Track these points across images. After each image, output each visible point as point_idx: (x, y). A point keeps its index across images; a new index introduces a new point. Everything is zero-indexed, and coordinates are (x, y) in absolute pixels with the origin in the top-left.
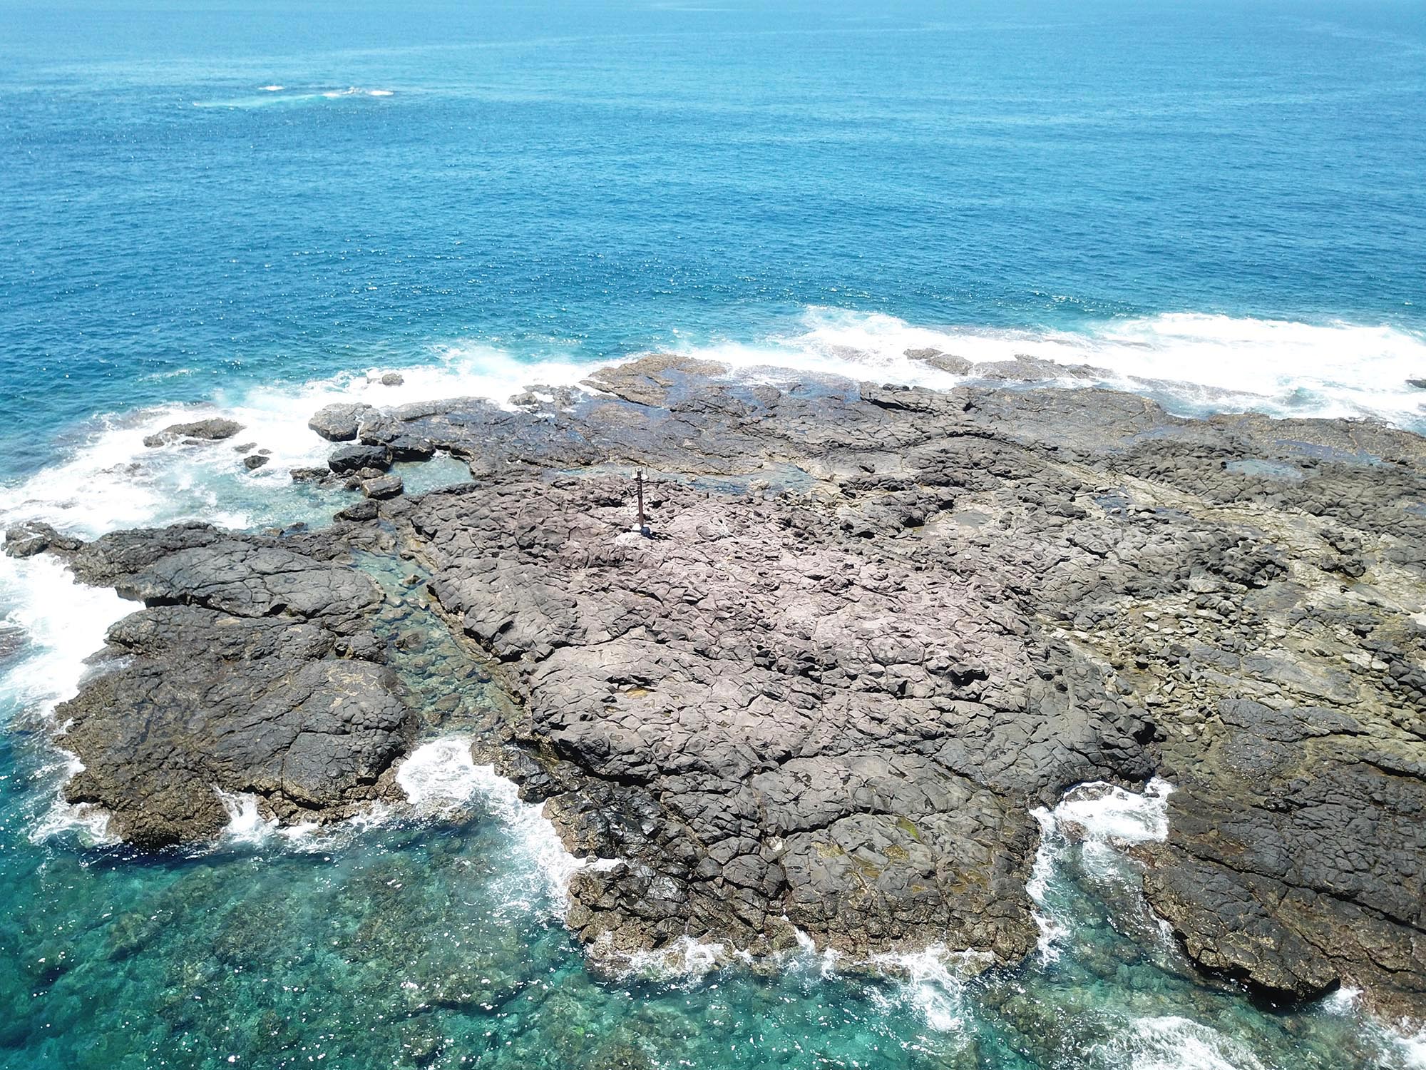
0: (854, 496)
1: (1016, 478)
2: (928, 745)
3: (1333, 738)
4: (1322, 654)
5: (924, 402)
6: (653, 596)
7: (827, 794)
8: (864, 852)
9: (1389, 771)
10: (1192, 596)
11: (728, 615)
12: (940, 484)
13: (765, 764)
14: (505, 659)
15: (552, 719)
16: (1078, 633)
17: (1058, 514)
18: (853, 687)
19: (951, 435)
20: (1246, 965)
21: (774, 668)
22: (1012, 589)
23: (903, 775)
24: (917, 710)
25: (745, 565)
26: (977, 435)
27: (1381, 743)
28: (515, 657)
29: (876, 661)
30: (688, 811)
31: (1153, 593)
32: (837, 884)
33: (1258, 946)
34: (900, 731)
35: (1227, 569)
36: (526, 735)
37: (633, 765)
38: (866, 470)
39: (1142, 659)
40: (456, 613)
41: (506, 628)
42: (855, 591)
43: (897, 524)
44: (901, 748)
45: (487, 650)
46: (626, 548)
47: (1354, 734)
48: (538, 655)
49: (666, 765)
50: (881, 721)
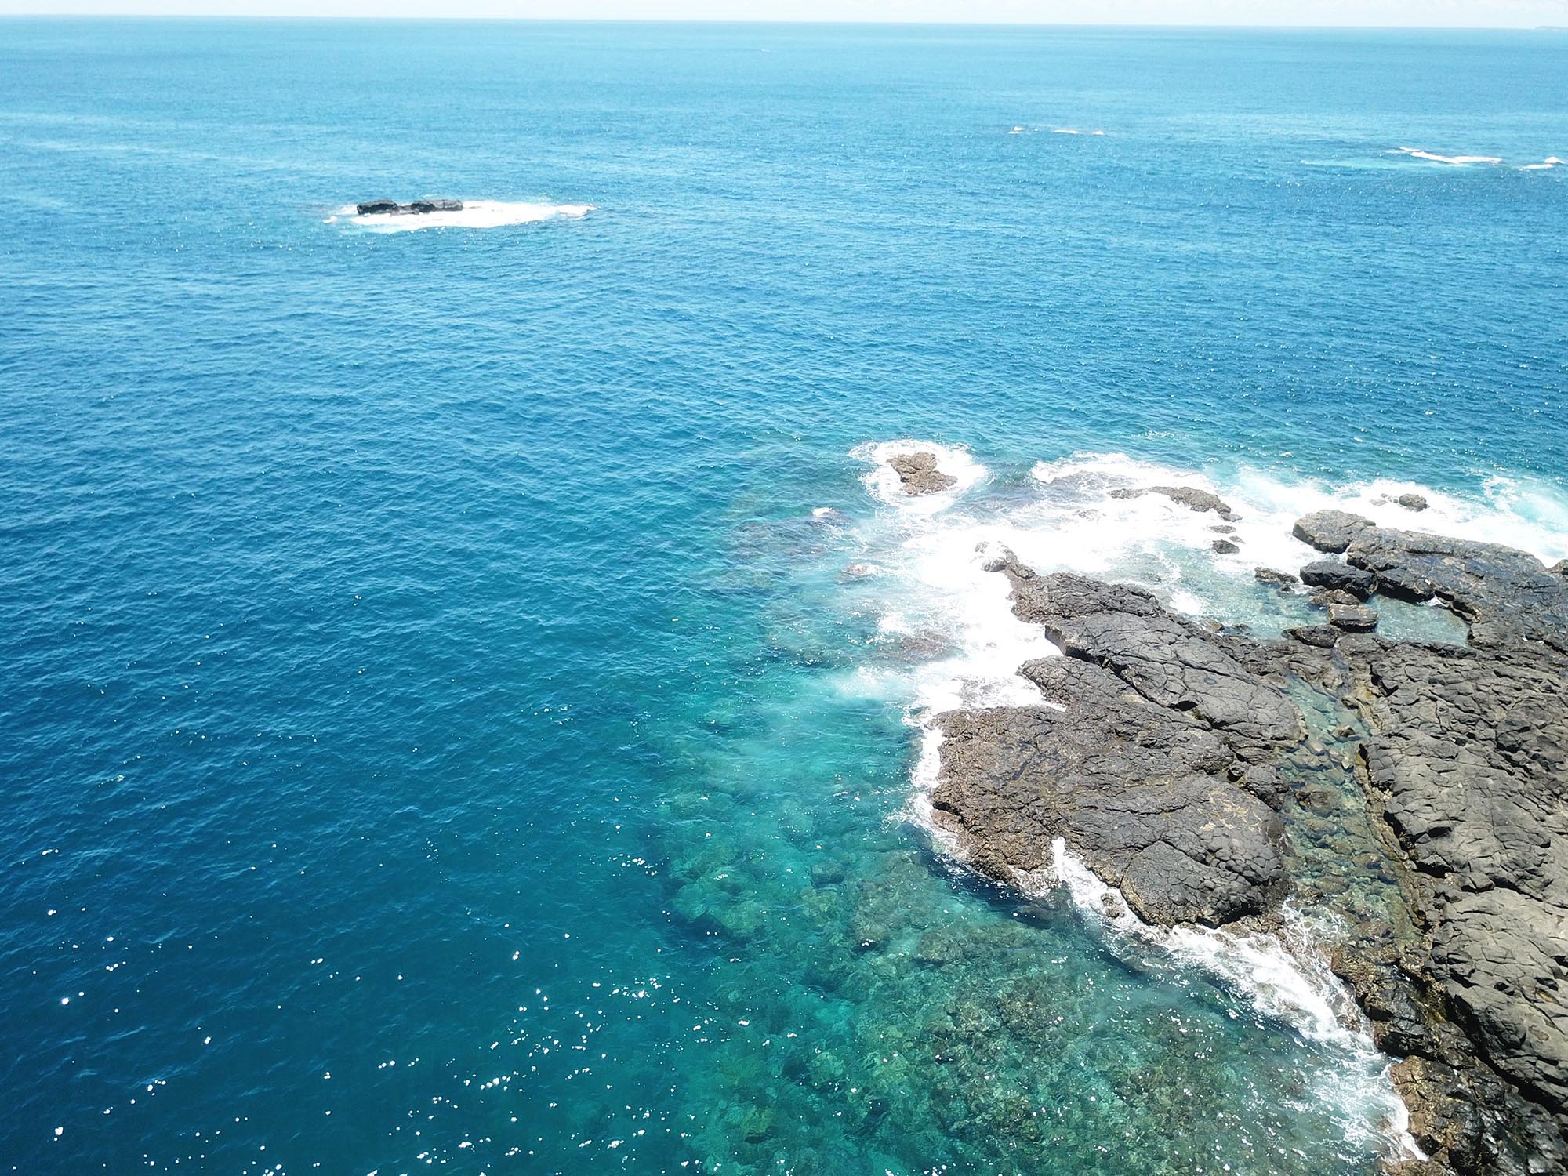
14: (1422, 868)
15: (1455, 966)
28: (1438, 871)
36: (1414, 968)
37: (1550, 1079)
40: (1383, 790)
45: (1403, 846)
48: (1468, 882)
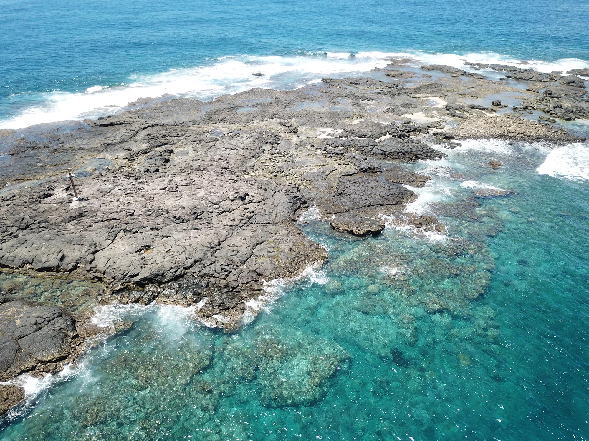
2: (251, 220)
3: (332, 174)
7: (245, 246)
8: (270, 254)
12: (160, 146)
13: (215, 249)
14: (70, 271)
15: (128, 275)
19: (144, 129)
21: (185, 221)
23: (257, 230)
24: (236, 214)
25: (132, 195)
27: (341, 170)
28: (75, 267)
29: (214, 204)
32: (273, 266)
34: (242, 220)
36: (119, 287)
37: (176, 272)
38: (128, 150)
40: (23, 267)
41: (62, 258)
42: (180, 188)
45: (58, 271)
47: (334, 170)
48: (90, 260)
49: (187, 266)
50: (234, 220)
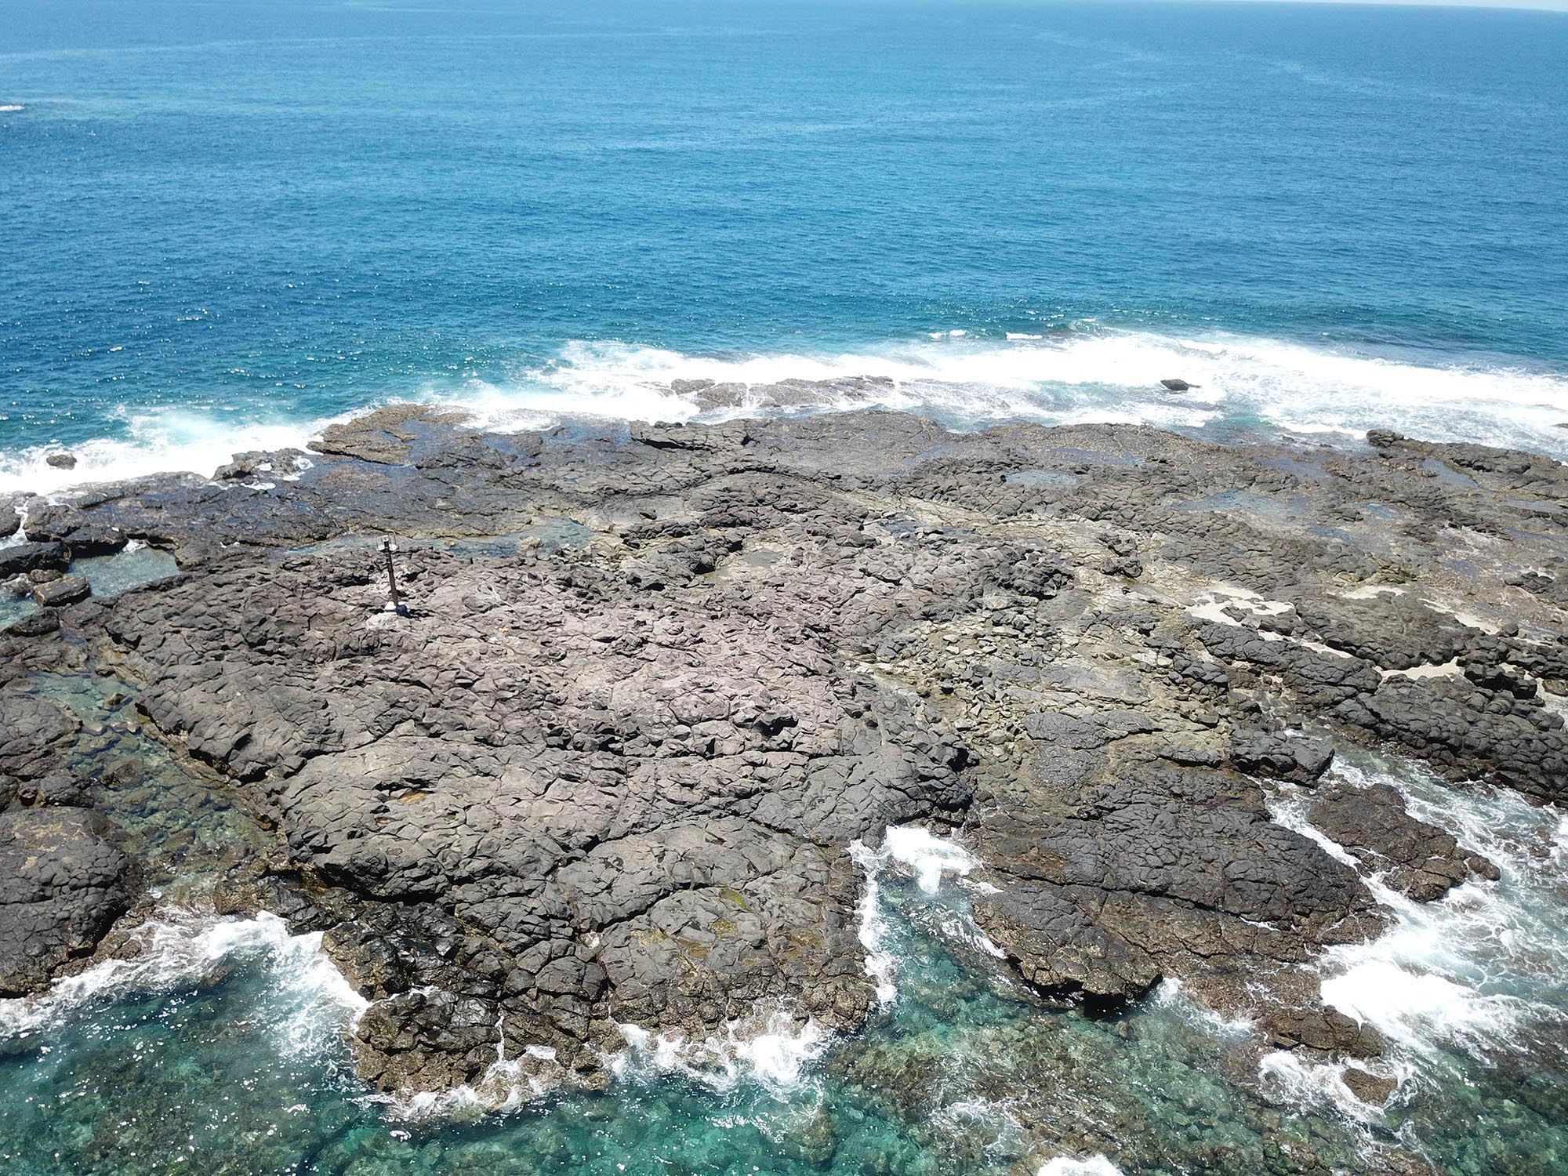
0: (637, 546)
1: (802, 511)
2: (744, 805)
3: (1131, 739)
4: (1113, 657)
5: (700, 439)
6: (419, 683)
7: (643, 876)
8: (689, 932)
9: (1183, 763)
10: (987, 614)
11: (510, 695)
12: (726, 525)
13: (570, 854)
14: (245, 780)
15: (313, 842)
16: (882, 665)
17: (849, 544)
18: (659, 755)
19: (732, 472)
20: (1077, 977)
21: (569, 746)
22: (812, 628)
23: (721, 841)
24: (730, 769)
25: (524, 635)
26: (758, 470)
27: (1172, 737)
28: (258, 775)
29: (680, 723)
30: (488, 921)
31: (949, 615)
32: (664, 972)
33: (1086, 956)
34: (713, 794)
35: (1017, 583)
36: (283, 865)
37: (418, 879)
38: (648, 516)
39: (947, 684)
40: (177, 733)
41: (243, 743)
42: (651, 649)
43: (687, 572)
44: (716, 813)
45: (222, 772)
46: (380, 631)
47: (1149, 732)
48: (287, 769)
49: (457, 873)
50: (692, 786)
